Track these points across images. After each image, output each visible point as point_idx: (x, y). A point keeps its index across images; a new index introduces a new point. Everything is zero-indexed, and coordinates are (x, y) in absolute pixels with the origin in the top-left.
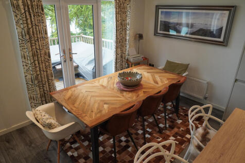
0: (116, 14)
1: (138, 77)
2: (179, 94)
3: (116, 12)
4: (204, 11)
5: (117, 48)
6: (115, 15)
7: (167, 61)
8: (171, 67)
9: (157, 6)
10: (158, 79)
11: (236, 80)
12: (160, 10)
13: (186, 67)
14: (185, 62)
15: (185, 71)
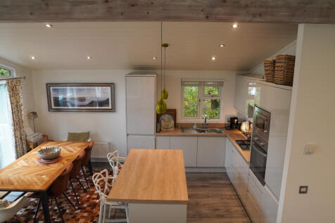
0: (10, 97)
1: (56, 150)
2: (90, 160)
3: (10, 95)
4: (86, 88)
5: (15, 130)
6: (9, 99)
7: (69, 133)
8: (74, 138)
9: (47, 84)
10: (71, 149)
11: (128, 135)
12: (51, 88)
13: (87, 135)
14: (85, 130)
15: (88, 138)
